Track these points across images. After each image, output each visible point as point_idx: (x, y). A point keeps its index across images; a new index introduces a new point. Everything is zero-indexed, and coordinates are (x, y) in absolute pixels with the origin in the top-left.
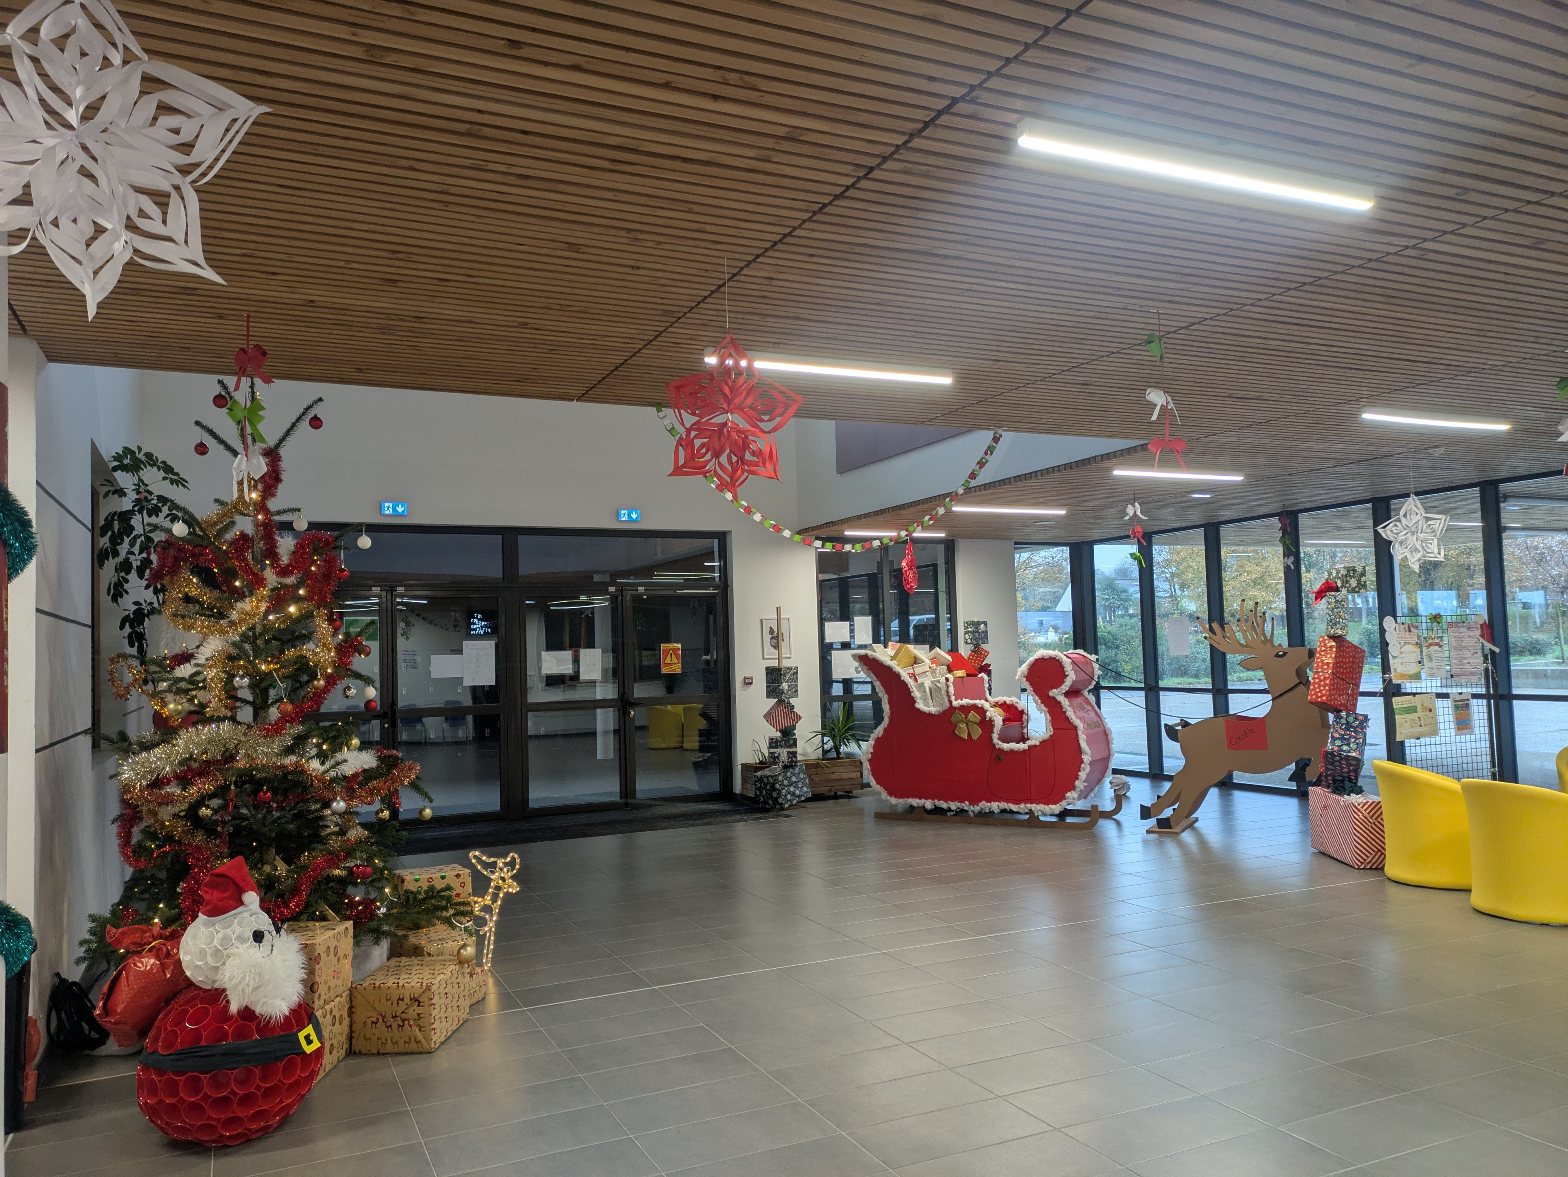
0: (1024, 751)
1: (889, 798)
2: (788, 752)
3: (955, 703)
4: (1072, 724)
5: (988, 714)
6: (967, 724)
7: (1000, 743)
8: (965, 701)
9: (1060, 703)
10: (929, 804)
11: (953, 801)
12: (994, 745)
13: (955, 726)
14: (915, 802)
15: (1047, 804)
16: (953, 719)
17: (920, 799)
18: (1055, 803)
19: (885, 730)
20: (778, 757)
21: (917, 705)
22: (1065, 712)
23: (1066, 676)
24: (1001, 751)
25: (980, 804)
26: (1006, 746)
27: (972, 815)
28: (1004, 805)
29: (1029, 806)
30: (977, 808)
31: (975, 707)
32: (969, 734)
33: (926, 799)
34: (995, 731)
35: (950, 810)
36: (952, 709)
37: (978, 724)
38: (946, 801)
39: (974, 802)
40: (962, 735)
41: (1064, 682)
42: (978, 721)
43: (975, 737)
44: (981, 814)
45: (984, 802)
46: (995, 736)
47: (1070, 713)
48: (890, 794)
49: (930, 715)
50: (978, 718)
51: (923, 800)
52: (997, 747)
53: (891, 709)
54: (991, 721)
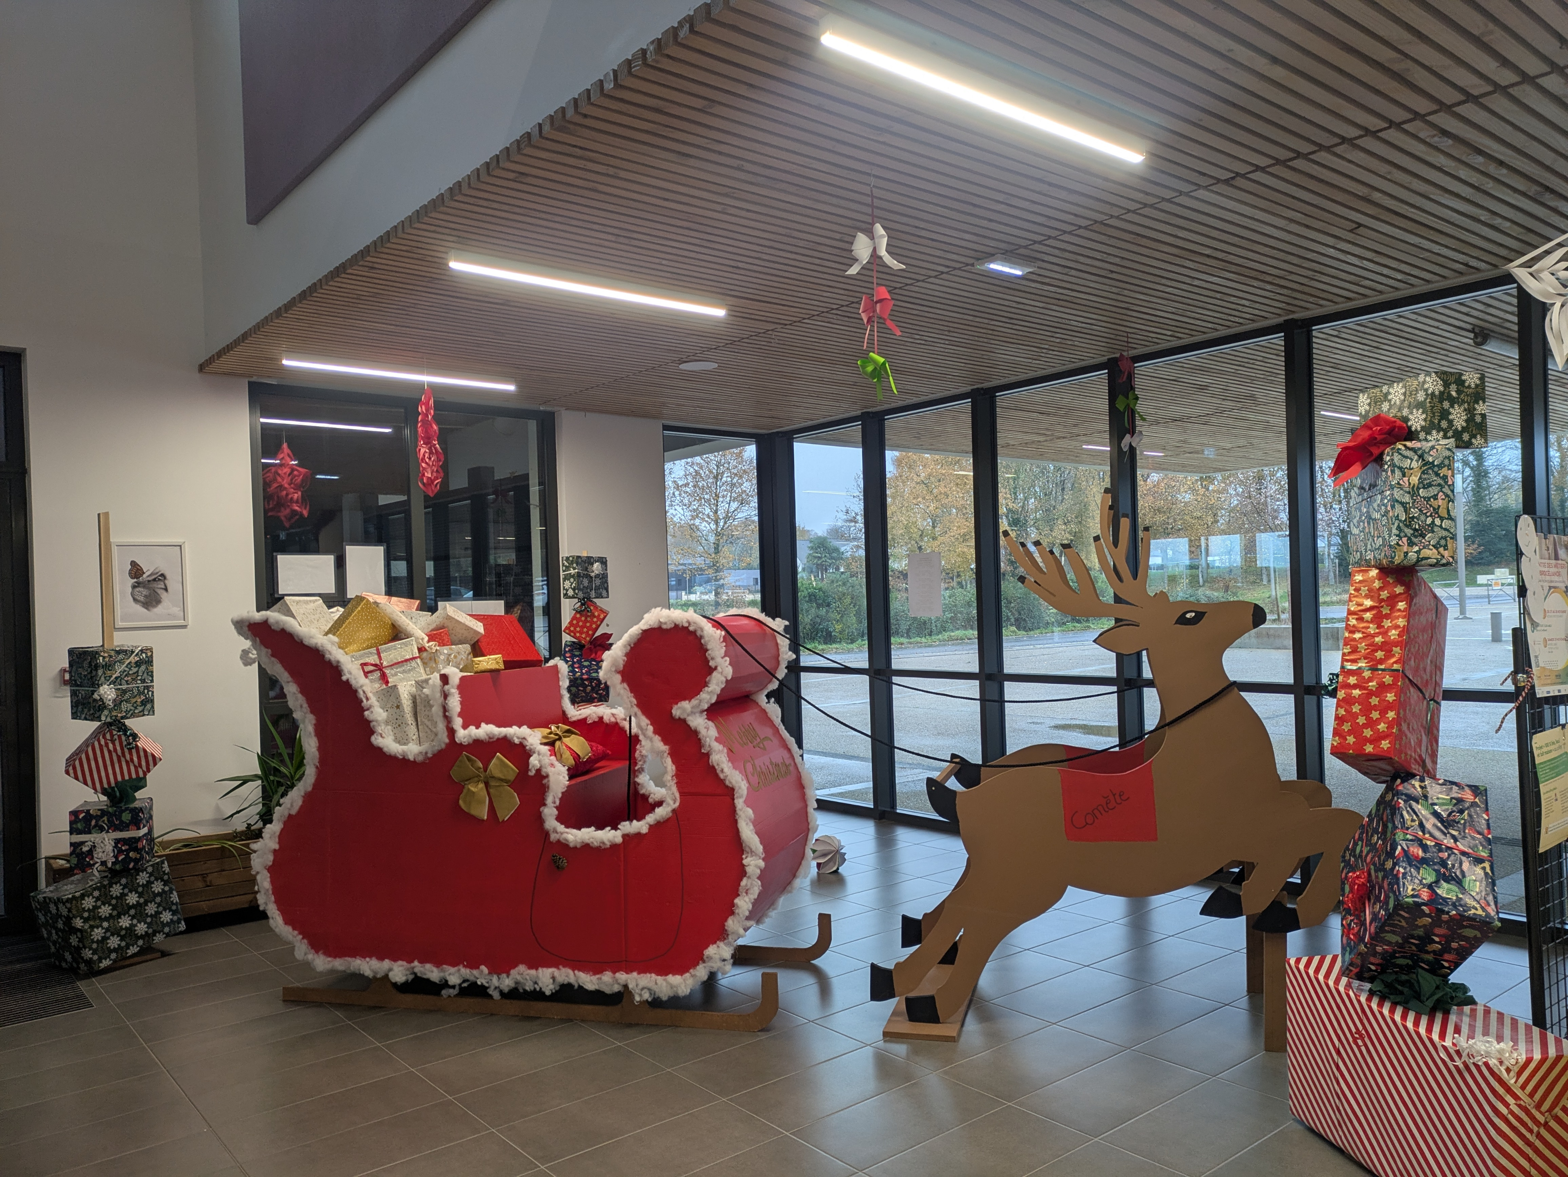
0: (614, 846)
1: (310, 957)
2: (117, 841)
3: (464, 735)
4: (722, 782)
5: (534, 761)
6: (487, 784)
7: (561, 828)
8: (487, 730)
9: (695, 733)
10: (399, 972)
11: (454, 965)
12: (547, 834)
13: (459, 788)
14: (368, 966)
15: (663, 971)
16: (455, 773)
17: (381, 958)
18: (681, 970)
19: (308, 798)
20: (90, 852)
21: (376, 740)
22: (708, 755)
23: (711, 670)
24: (563, 845)
25: (513, 972)
26: (575, 836)
27: (496, 995)
28: (566, 975)
29: (622, 976)
30: (507, 982)
31: (504, 745)
32: (492, 809)
33: (395, 959)
34: (549, 800)
35: (445, 984)
36: (454, 748)
37: (513, 785)
38: (438, 964)
39: (500, 967)
40: (474, 812)
41: (706, 685)
42: (511, 777)
43: (505, 815)
44: (515, 994)
45: (522, 968)
46: (550, 812)
47: (720, 758)
48: (317, 944)
49: (403, 762)
50: (511, 769)
51: (386, 964)
52: (553, 837)
53: (320, 749)
54: (541, 777)
